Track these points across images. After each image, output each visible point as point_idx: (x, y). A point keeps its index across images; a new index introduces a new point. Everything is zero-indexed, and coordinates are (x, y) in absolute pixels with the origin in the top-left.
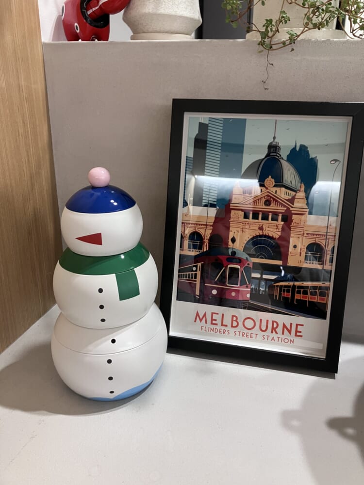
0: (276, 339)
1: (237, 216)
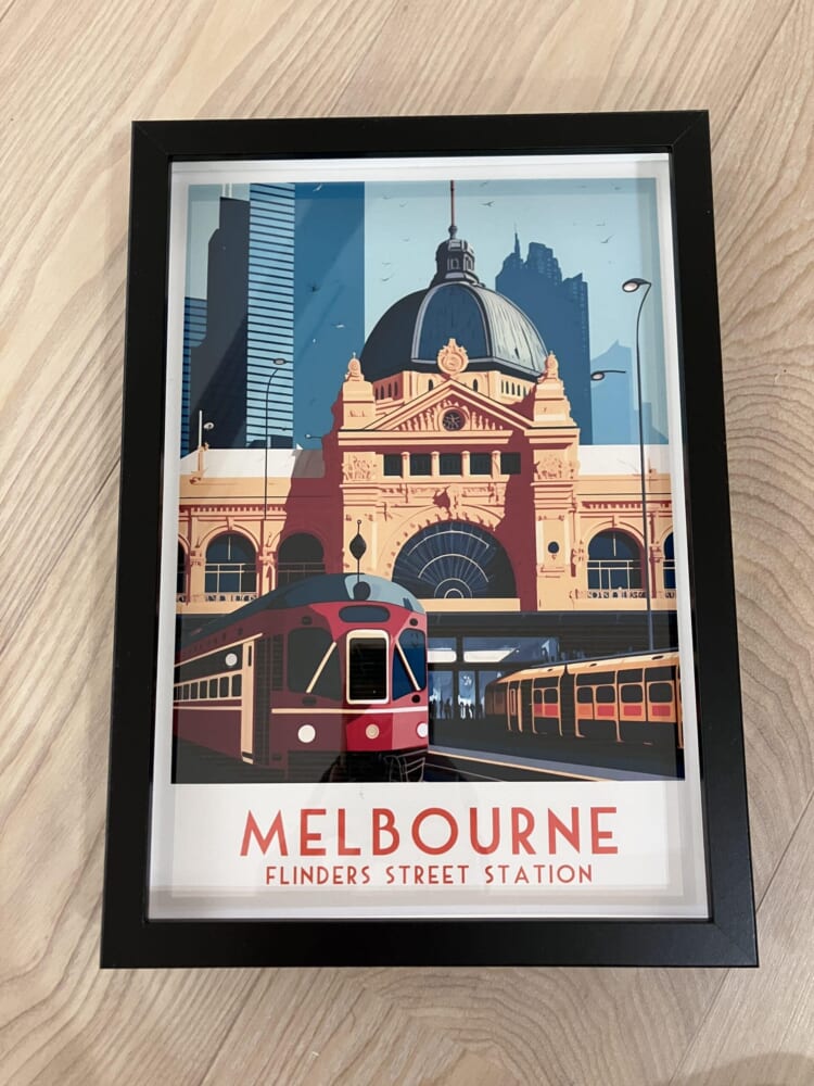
0: (532, 873)
1: (363, 468)
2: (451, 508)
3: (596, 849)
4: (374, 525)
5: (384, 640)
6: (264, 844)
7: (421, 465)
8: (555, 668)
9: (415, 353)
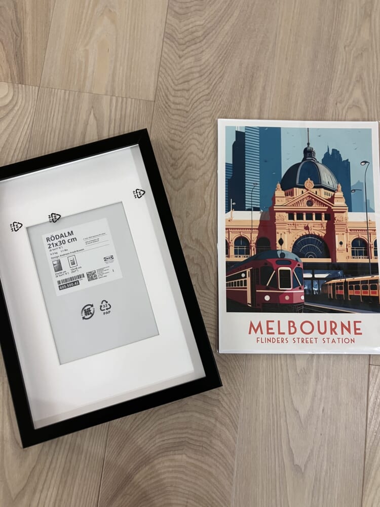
1: (282, 218)
2: (310, 230)
3: (356, 333)
4: (286, 235)
5: (289, 270)
6: (256, 331)
7: (300, 217)
8: (342, 280)
9: (297, 182)
